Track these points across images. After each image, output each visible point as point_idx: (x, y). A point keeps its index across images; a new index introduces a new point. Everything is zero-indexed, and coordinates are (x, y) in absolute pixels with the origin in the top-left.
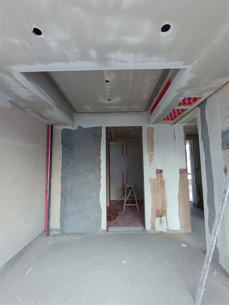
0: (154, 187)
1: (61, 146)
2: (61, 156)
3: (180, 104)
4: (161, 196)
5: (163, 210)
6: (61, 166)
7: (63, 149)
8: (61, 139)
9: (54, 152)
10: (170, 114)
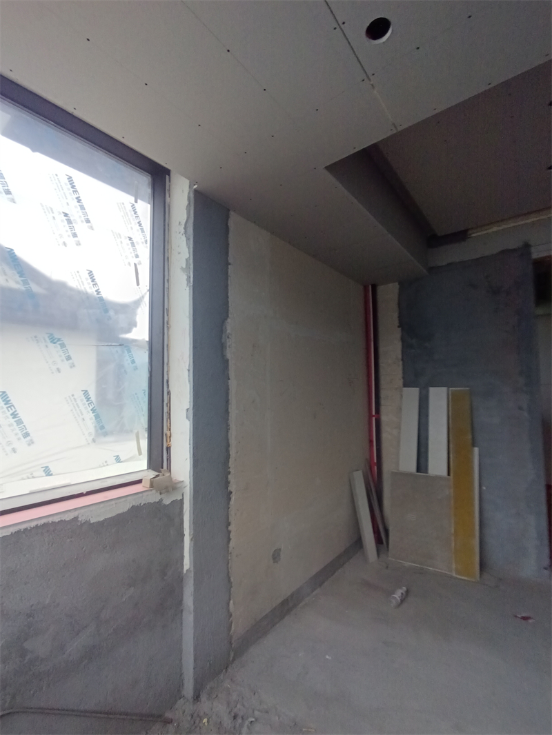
1: (398, 333)
2: (400, 356)
6: (402, 380)
7: (403, 340)
9: (381, 350)
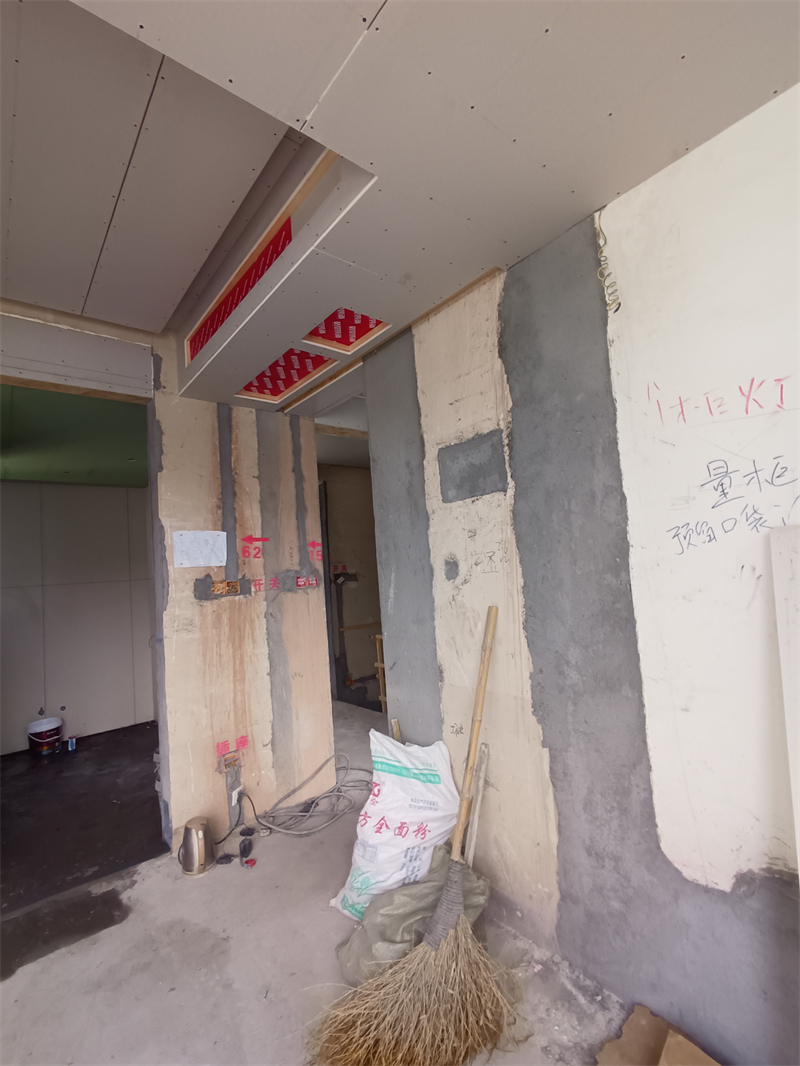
0: (204, 655)
3: (314, 333)
4: (232, 686)
5: (243, 737)
10: (274, 367)
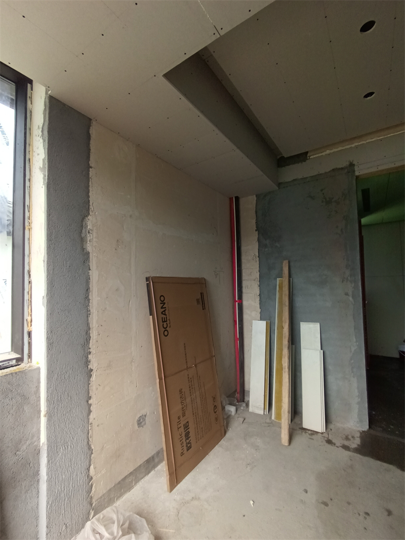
1: (255, 236)
2: (257, 254)
6: (258, 273)
7: (259, 240)
8: (254, 221)
9: (243, 249)
